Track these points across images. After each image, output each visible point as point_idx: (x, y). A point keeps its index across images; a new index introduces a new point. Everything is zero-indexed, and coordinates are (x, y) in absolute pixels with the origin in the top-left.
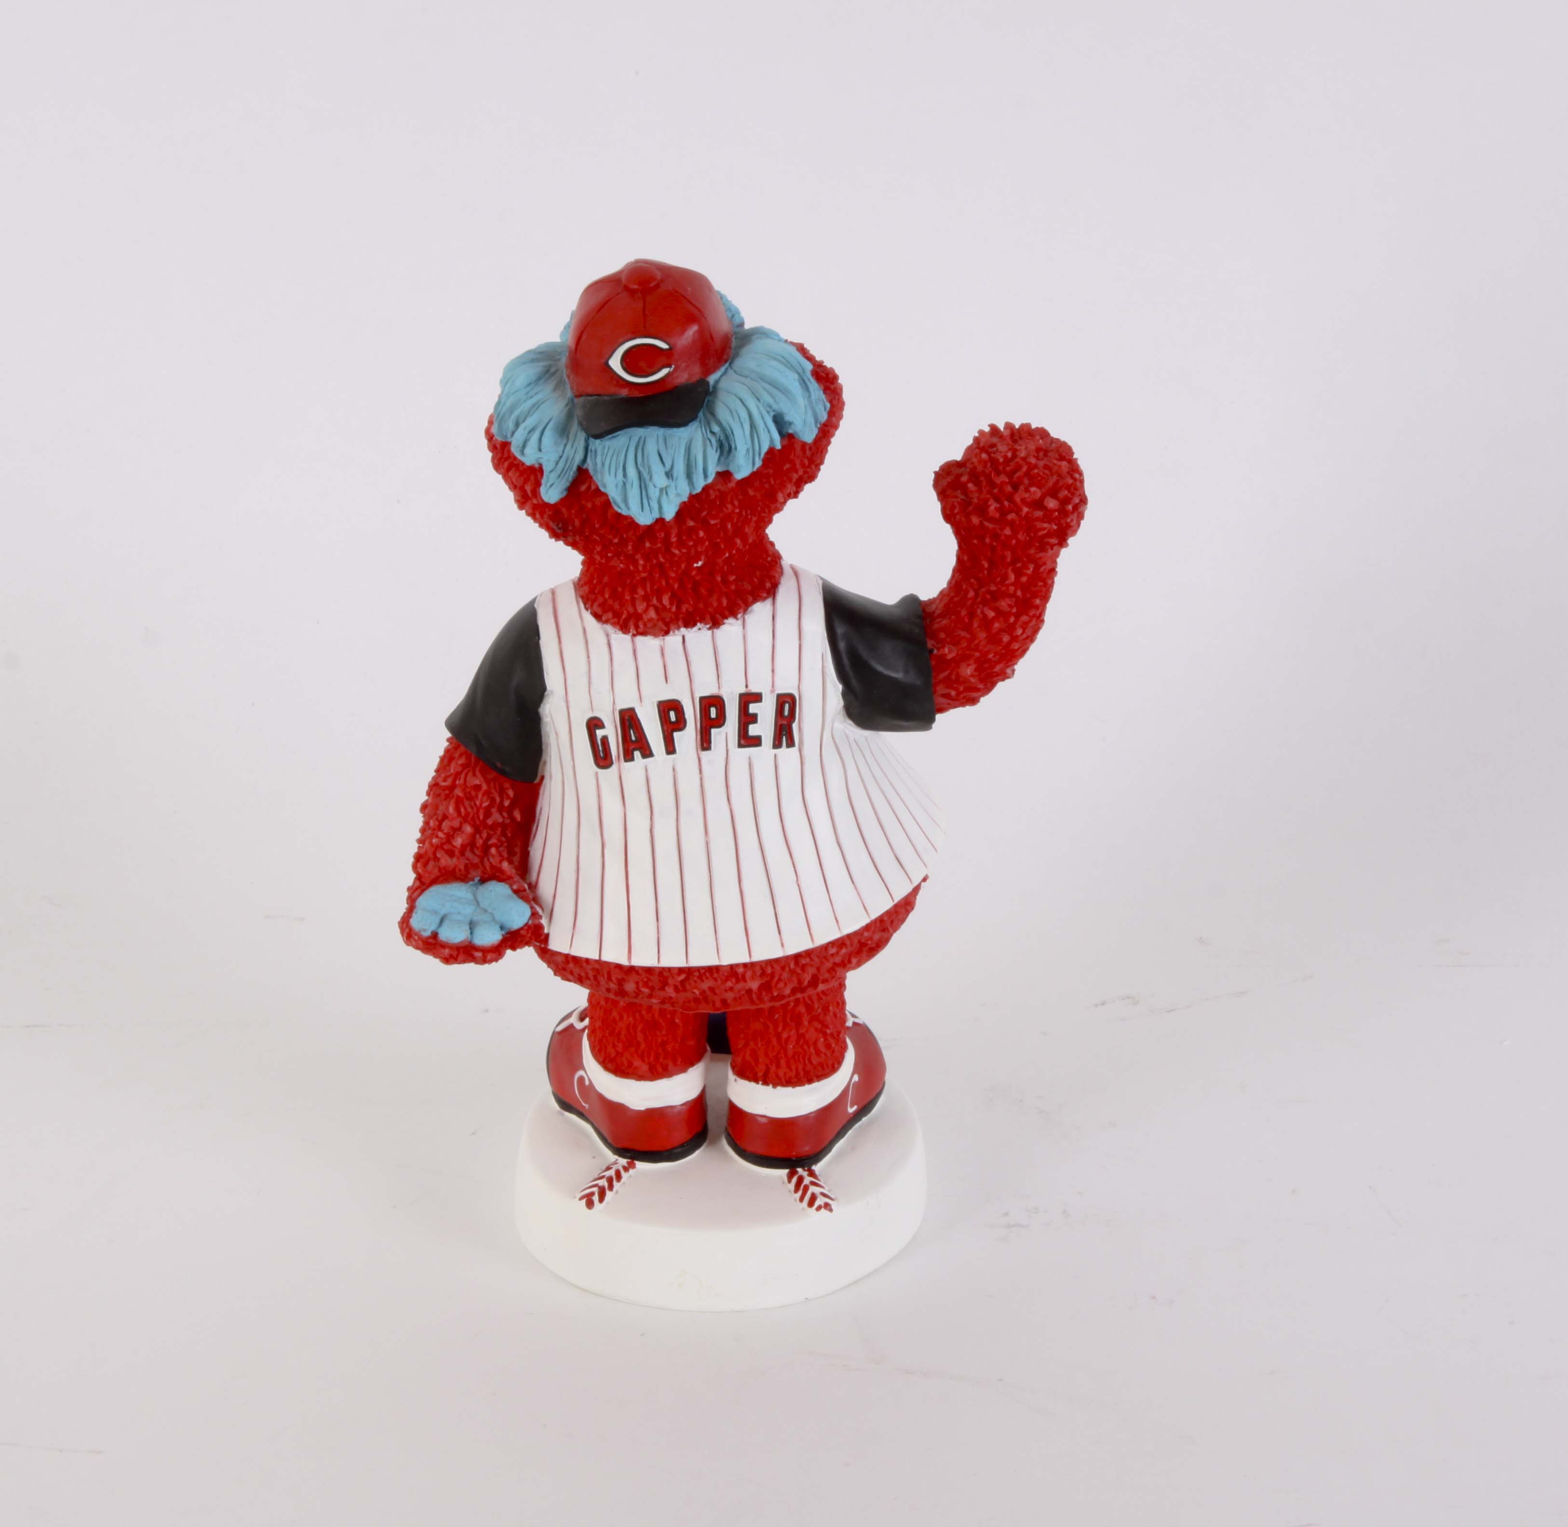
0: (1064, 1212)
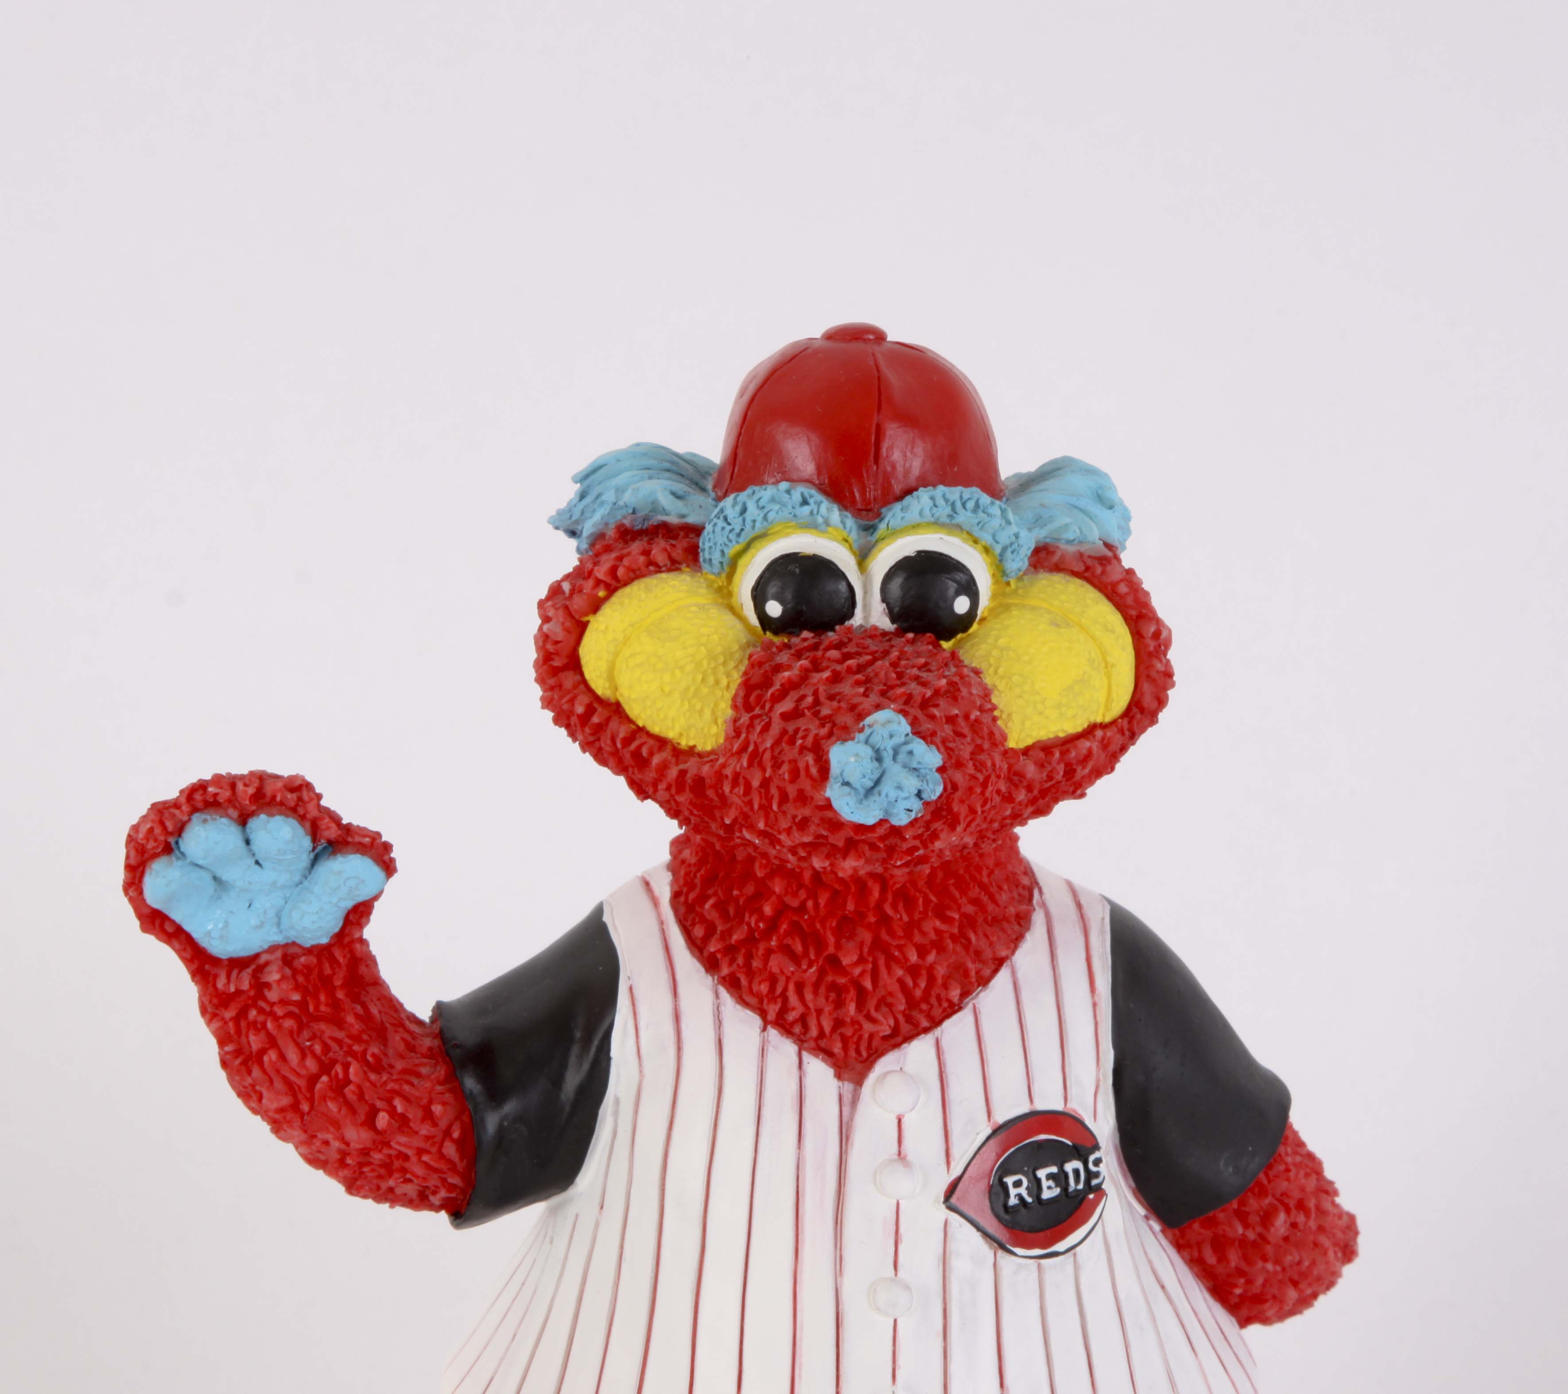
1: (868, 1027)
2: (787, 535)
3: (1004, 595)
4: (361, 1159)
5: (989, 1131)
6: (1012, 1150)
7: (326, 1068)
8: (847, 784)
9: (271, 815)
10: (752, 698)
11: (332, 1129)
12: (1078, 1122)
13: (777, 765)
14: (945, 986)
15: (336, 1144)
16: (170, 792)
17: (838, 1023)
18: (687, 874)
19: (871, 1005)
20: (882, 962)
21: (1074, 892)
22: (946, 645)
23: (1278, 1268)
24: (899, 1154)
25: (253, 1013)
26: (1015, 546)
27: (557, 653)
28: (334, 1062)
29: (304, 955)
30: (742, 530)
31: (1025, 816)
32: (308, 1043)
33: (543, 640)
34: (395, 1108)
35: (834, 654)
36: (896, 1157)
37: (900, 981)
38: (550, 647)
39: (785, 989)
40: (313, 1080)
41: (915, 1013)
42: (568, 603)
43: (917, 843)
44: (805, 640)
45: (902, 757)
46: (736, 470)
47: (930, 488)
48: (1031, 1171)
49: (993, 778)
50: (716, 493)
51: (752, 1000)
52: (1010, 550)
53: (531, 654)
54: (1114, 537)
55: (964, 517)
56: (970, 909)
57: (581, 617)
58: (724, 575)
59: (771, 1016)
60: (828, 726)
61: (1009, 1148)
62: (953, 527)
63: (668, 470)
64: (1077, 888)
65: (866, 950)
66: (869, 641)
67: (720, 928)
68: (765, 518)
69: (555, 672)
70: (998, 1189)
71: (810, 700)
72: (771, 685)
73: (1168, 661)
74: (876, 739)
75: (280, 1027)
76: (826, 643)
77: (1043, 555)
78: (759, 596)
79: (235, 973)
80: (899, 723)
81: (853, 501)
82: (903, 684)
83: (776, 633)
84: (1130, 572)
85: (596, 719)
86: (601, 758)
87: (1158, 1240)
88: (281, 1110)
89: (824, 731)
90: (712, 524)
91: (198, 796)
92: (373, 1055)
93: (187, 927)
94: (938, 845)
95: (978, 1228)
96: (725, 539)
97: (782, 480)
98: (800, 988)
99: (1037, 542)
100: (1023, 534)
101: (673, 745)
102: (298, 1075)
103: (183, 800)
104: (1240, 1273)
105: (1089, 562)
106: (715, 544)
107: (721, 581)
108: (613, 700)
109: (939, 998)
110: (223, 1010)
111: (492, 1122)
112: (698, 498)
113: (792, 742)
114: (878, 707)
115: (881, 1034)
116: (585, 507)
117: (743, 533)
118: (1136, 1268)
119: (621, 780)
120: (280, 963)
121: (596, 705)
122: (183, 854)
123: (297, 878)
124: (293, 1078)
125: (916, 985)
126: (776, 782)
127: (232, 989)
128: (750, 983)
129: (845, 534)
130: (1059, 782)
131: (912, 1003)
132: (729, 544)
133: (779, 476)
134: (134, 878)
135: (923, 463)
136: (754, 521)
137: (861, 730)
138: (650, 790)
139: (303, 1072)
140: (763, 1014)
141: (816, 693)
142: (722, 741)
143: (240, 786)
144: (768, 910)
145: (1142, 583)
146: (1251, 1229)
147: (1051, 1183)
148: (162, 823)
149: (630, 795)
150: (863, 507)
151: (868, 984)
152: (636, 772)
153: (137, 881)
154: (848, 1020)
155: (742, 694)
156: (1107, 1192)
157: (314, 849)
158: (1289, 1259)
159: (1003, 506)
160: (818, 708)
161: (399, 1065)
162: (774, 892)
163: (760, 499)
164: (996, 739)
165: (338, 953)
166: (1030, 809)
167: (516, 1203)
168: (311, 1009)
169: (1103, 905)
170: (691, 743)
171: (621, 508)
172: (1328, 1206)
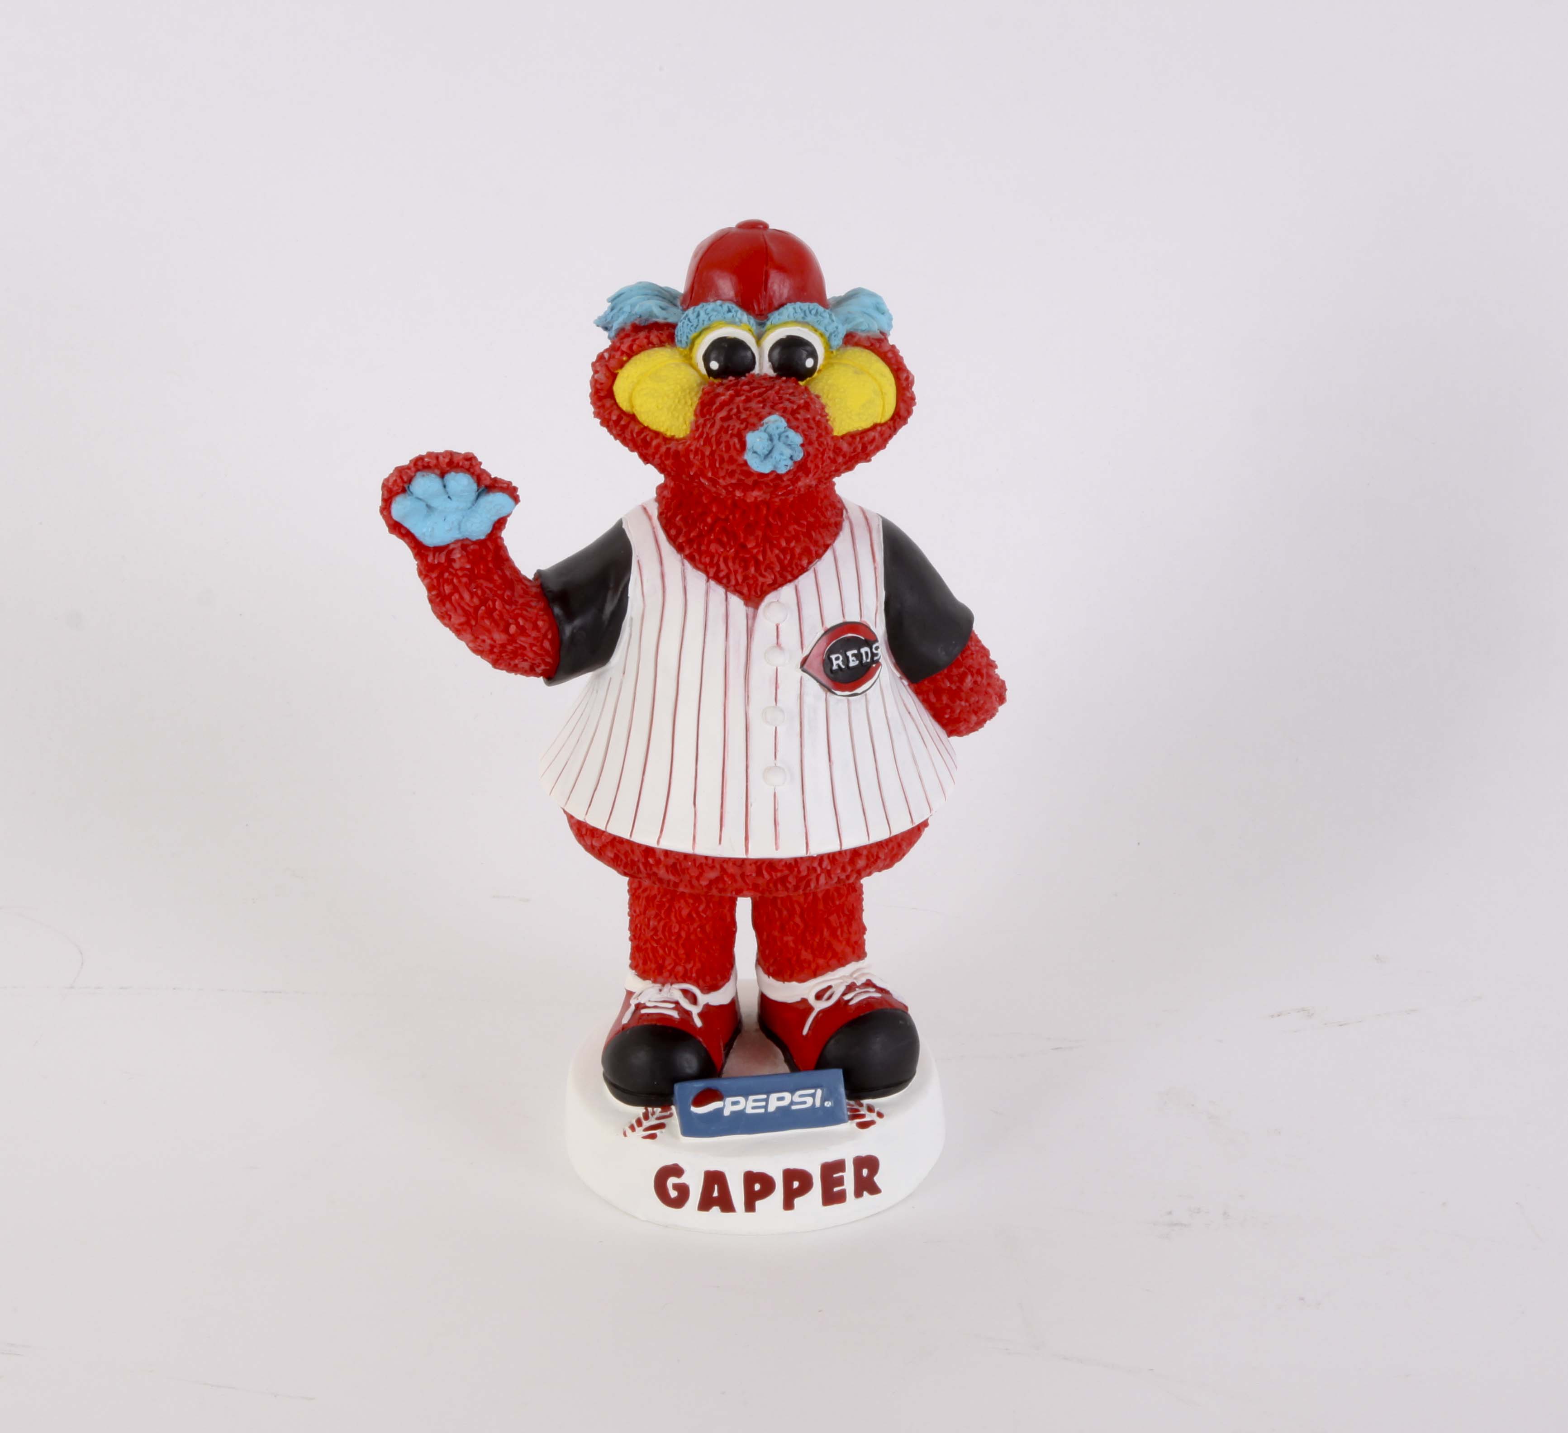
0: (1225, 1213)
1: (761, 579)
2: (721, 328)
3: (830, 358)
4: (501, 649)
5: (822, 632)
6: (834, 641)
7: (483, 601)
8: (755, 452)
9: (457, 472)
10: (705, 410)
11: (487, 634)
12: (867, 627)
13: (718, 443)
14: (800, 559)
15: (489, 642)
16: (405, 461)
17: (745, 578)
18: (666, 503)
19: (763, 568)
20: (768, 546)
21: (863, 512)
22: (801, 383)
23: (967, 704)
24: (777, 643)
25: (446, 575)
26: (836, 333)
27: (602, 390)
28: (487, 599)
29: (472, 544)
30: (697, 325)
31: (841, 470)
32: (474, 590)
33: (595, 383)
34: (519, 623)
35: (746, 387)
36: (776, 645)
37: (777, 556)
38: (598, 386)
39: (718, 561)
40: (477, 608)
41: (785, 573)
42: (607, 363)
43: (789, 483)
44: (731, 381)
45: (783, 438)
46: (693, 295)
47: (793, 303)
48: (844, 653)
49: (827, 450)
50: (682, 306)
51: (702, 567)
52: (833, 335)
53: (588, 390)
54: (885, 328)
55: (810, 318)
56: (812, 519)
57: (614, 370)
58: (688, 349)
59: (711, 574)
60: (745, 424)
61: (832, 641)
62: (804, 323)
63: (657, 295)
64: (865, 509)
65: (760, 540)
66: (763, 382)
67: (684, 530)
68: (709, 319)
69: (600, 399)
70: (827, 660)
71: (735, 410)
72: (714, 403)
73: (913, 392)
74: (770, 430)
75: (460, 582)
76: (741, 383)
77: (849, 338)
78: (707, 359)
79: (437, 554)
80: (782, 421)
81: (754, 310)
82: (782, 403)
83: (715, 377)
84: (893, 347)
85: (623, 423)
86: (625, 442)
87: (907, 690)
88: (461, 624)
89: (743, 426)
90: (682, 322)
91: (420, 463)
92: (508, 596)
93: (413, 531)
94: (800, 484)
95: (818, 681)
96: (689, 330)
97: (717, 300)
98: (726, 562)
99: (847, 331)
100: (840, 327)
101: (663, 435)
102: (469, 606)
103: (412, 465)
104: (947, 706)
105: (873, 341)
106: (684, 332)
107: (686, 352)
108: (631, 413)
109: (797, 565)
110: (431, 573)
111: (568, 630)
112: (673, 310)
113: (726, 432)
114: (770, 414)
115: (768, 583)
116: (614, 314)
117: (698, 327)
118: (896, 702)
119: (635, 455)
120: (460, 549)
121: (622, 415)
122: (411, 493)
123: (469, 505)
124: (467, 608)
125: (785, 558)
126: (718, 452)
127: (436, 562)
128: (700, 557)
129: (750, 327)
130: (859, 453)
131: (784, 568)
132: (691, 332)
133: (716, 298)
134: (386, 505)
135: (789, 292)
136: (704, 321)
137: (762, 425)
138: (651, 459)
139: (472, 605)
140: (707, 573)
141: (738, 407)
142: (688, 432)
143: (441, 458)
144: (709, 520)
145: (899, 352)
146: (954, 684)
147: (854, 658)
148: (401, 477)
149: (640, 461)
150: (759, 313)
151: (761, 558)
152: (644, 449)
153: (388, 507)
154: (751, 576)
155: (699, 408)
156: (882, 664)
157: (478, 490)
158: (972, 700)
159: (830, 313)
160: (739, 415)
161: (521, 601)
162: (713, 512)
163: (706, 310)
164: (828, 430)
165: (489, 544)
166: (844, 467)
167: (580, 671)
168: (476, 572)
169: (879, 519)
170: (673, 434)
171: (634, 315)
172: (991, 673)
